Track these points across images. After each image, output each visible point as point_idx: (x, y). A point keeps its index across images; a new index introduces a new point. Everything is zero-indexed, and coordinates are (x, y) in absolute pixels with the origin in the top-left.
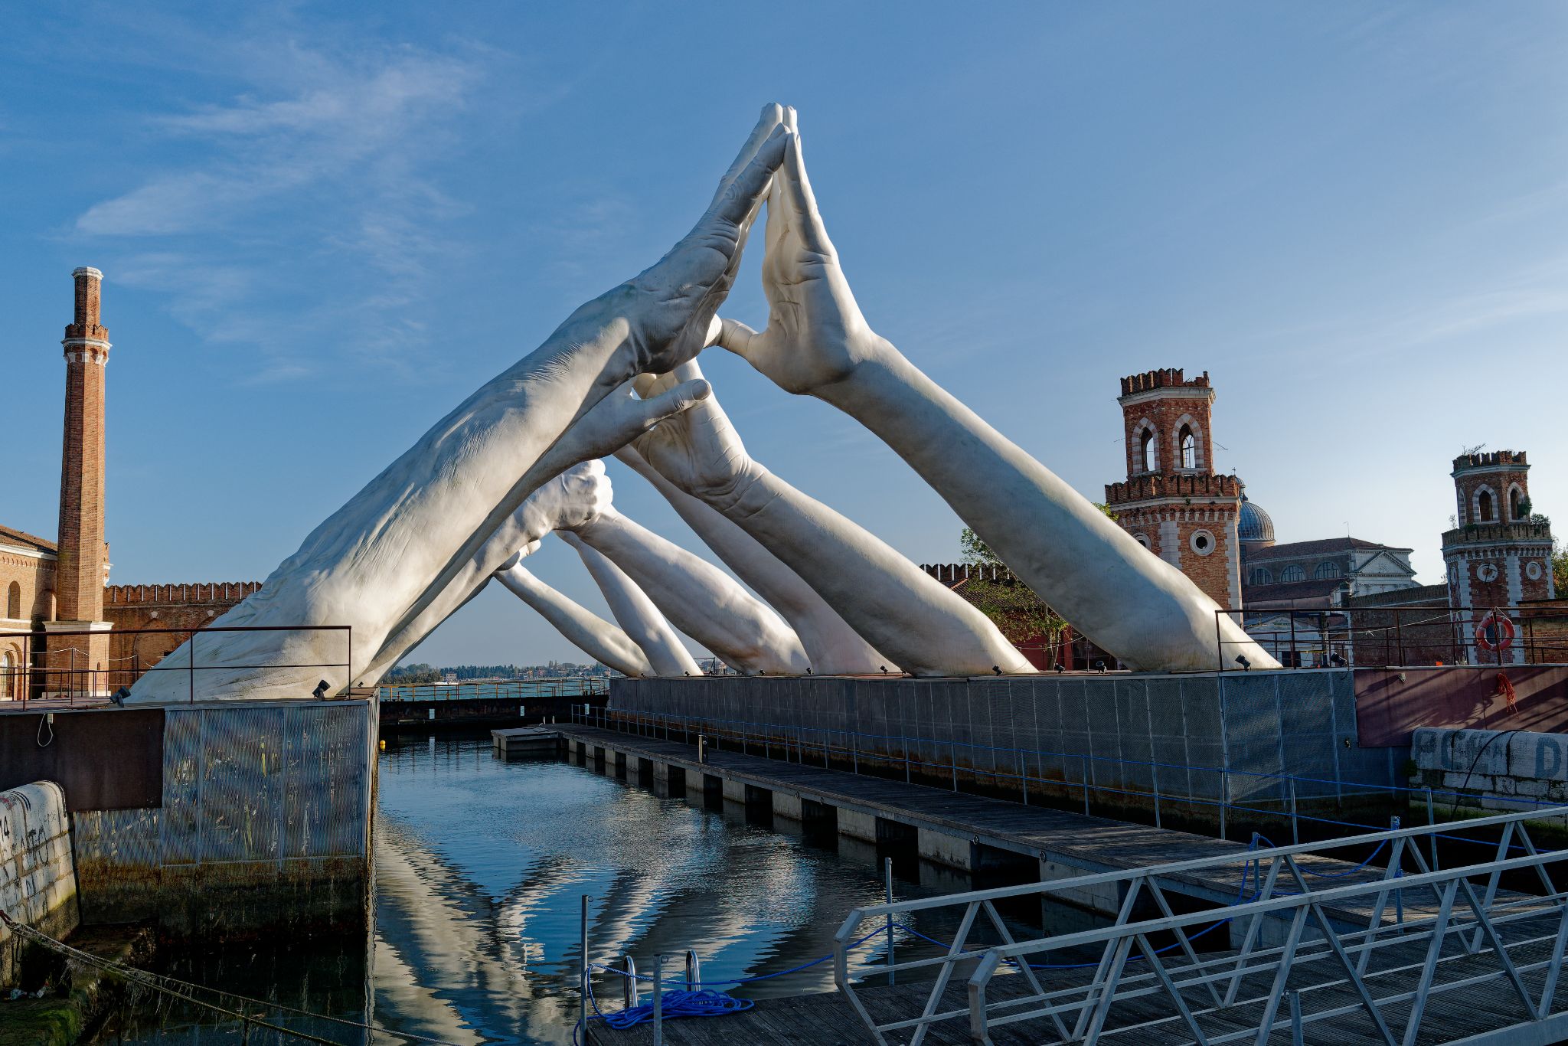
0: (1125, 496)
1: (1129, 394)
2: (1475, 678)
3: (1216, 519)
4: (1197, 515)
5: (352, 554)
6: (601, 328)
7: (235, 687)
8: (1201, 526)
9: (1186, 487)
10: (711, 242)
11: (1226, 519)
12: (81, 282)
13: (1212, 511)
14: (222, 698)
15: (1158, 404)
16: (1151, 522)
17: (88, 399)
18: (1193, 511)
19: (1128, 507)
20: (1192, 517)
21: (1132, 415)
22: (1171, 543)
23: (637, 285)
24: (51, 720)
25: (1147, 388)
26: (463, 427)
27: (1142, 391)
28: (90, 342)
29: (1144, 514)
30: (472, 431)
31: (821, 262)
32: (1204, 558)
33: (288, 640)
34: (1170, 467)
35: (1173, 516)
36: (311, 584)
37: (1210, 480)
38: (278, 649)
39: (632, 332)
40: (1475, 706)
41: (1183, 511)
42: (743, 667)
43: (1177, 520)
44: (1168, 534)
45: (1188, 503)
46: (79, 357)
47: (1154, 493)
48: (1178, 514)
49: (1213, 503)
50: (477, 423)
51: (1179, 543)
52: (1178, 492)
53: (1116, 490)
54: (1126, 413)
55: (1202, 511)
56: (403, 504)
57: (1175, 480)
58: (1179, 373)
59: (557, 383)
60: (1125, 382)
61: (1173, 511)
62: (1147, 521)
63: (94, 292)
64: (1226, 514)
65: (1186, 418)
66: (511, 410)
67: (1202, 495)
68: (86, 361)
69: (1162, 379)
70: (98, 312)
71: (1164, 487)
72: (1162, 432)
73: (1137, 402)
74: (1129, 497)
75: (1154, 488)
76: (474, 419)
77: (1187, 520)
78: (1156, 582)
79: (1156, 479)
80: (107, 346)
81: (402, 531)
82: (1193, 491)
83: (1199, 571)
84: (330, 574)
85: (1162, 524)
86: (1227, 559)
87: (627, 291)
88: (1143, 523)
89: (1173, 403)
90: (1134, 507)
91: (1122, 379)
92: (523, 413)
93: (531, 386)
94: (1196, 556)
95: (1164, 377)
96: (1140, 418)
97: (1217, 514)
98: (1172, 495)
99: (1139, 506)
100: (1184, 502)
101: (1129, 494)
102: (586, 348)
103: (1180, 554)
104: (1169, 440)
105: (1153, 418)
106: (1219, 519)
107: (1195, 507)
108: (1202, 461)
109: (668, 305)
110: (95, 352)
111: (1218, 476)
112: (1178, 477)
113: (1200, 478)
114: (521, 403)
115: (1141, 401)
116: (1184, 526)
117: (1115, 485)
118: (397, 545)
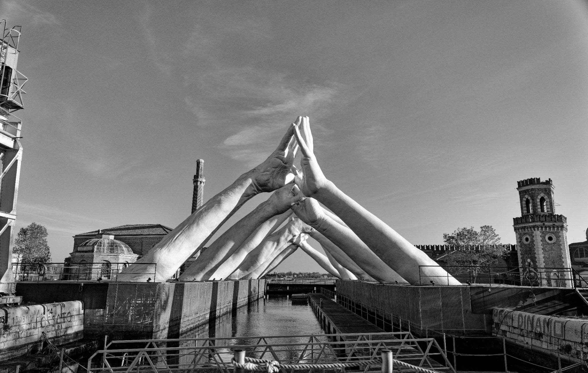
0: (520, 222)
1: (521, 187)
2: (520, 291)
3: (556, 230)
4: (548, 229)
5: (168, 244)
6: (244, 181)
7: (135, 278)
8: (549, 232)
9: (543, 219)
10: (276, 156)
11: (560, 230)
12: (198, 163)
13: (554, 227)
14: (131, 281)
15: (531, 190)
16: (530, 231)
17: (199, 195)
18: (546, 227)
19: (522, 226)
20: (546, 229)
21: (522, 194)
22: (538, 239)
23: (256, 169)
24: (82, 285)
25: (527, 185)
26: (203, 209)
27: (525, 186)
28: (200, 179)
29: (527, 228)
30: (206, 210)
31: (308, 160)
32: (551, 244)
33: (148, 267)
34: (537, 212)
35: (538, 229)
36: (156, 252)
37: (552, 216)
38: (146, 269)
39: (253, 181)
40: (519, 302)
41: (542, 227)
42: (361, 277)
43: (540, 230)
44: (536, 235)
45: (544, 224)
46: (197, 184)
47: (531, 221)
48: (540, 228)
49: (554, 225)
50: (207, 208)
51: (541, 239)
52: (540, 220)
53: (517, 220)
54: (520, 193)
55: (550, 227)
56: (184, 230)
57: (538, 216)
58: (539, 179)
59: (230, 197)
60: (519, 183)
61: (538, 227)
62: (528, 231)
63: (202, 166)
64: (560, 228)
65: (542, 195)
66: (216, 204)
67: (549, 222)
68: (199, 185)
69: (531, 181)
70: (202, 172)
71: (534, 219)
72: (533, 200)
73: (523, 190)
74: (522, 222)
75: (530, 219)
76: (206, 207)
77: (544, 230)
78: (411, 255)
79: (531, 216)
80: (204, 180)
81: (182, 238)
82: (546, 220)
83: (550, 249)
84: (161, 249)
85: (534, 232)
86: (561, 245)
87: (254, 171)
88: (527, 231)
89: (537, 190)
90: (524, 226)
91: (518, 182)
92: (219, 205)
93: (223, 198)
94: (548, 243)
95: (533, 181)
96: (525, 195)
97: (556, 228)
98: (537, 222)
99: (526, 225)
100: (542, 224)
101: (522, 221)
102: (239, 187)
103: (541, 243)
104: (536, 202)
105: (529, 195)
106: (557, 230)
107: (547, 226)
108: (549, 210)
109: (263, 174)
110: (201, 182)
111: (556, 215)
112: (540, 215)
113: (548, 216)
114: (219, 203)
115: (525, 189)
116: (543, 233)
117: (517, 218)
118: (180, 241)
